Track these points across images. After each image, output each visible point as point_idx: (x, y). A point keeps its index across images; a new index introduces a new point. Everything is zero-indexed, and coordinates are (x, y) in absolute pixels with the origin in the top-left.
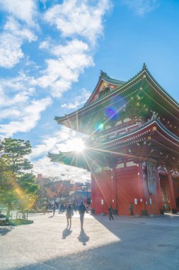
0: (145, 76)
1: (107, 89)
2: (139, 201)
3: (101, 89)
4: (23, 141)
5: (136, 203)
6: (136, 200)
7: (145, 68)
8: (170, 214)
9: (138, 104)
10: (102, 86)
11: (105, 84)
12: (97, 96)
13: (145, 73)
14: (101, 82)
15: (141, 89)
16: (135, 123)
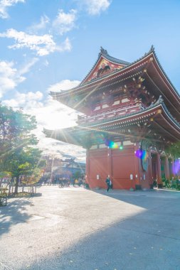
0: (151, 59)
1: (107, 68)
2: (134, 177)
3: (100, 67)
4: (29, 116)
5: (132, 178)
6: (131, 176)
7: (152, 50)
8: (157, 189)
9: (140, 86)
10: (101, 63)
11: (105, 62)
12: (96, 74)
13: (152, 56)
14: (100, 60)
15: (145, 71)
16: (135, 104)
